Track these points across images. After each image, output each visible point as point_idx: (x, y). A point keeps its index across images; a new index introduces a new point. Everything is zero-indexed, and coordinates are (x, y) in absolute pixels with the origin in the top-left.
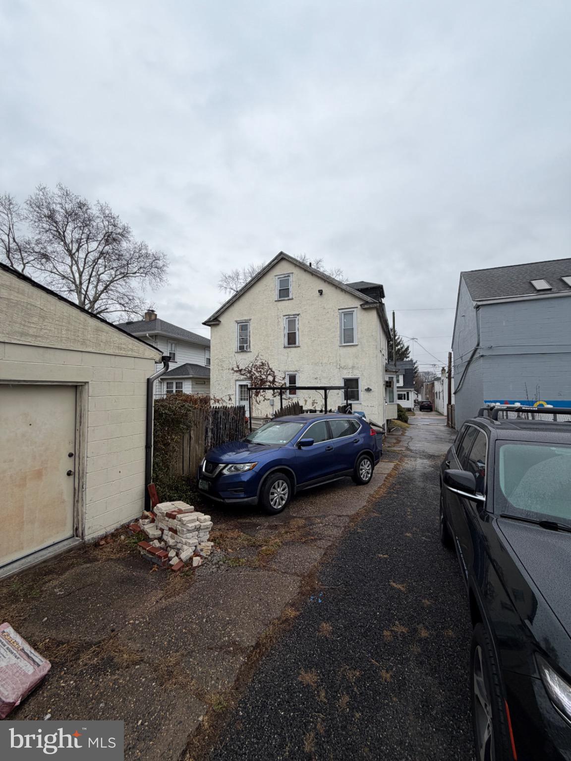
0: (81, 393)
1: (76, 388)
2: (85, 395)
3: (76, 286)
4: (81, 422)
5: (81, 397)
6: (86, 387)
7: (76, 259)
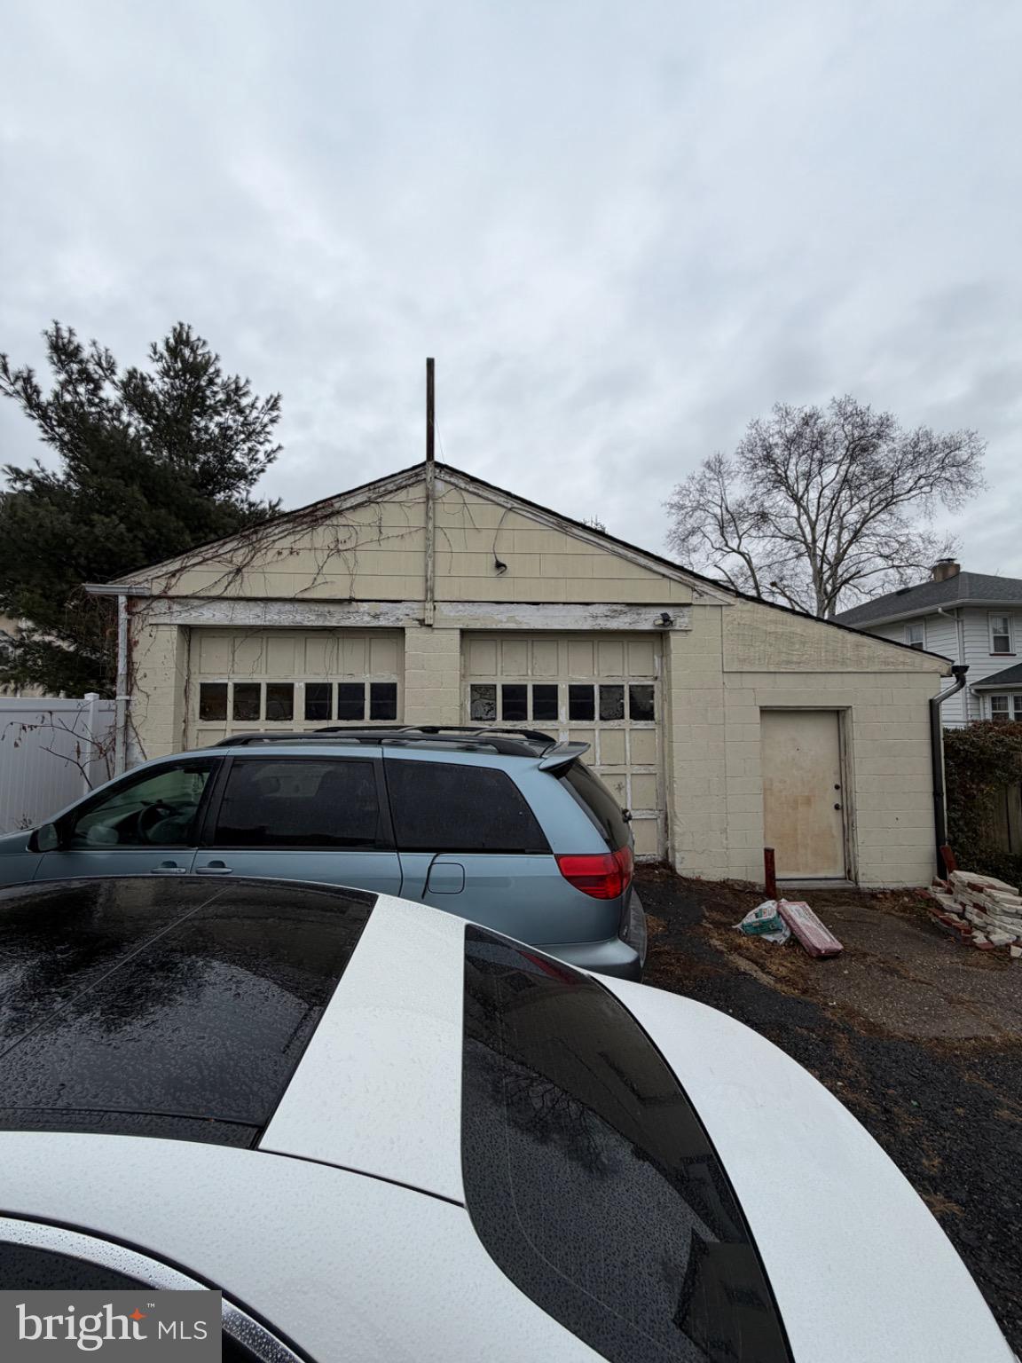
0: (844, 717)
1: (838, 714)
2: (848, 721)
3: (807, 546)
4: (845, 751)
5: (844, 723)
6: (849, 712)
7: (805, 504)
